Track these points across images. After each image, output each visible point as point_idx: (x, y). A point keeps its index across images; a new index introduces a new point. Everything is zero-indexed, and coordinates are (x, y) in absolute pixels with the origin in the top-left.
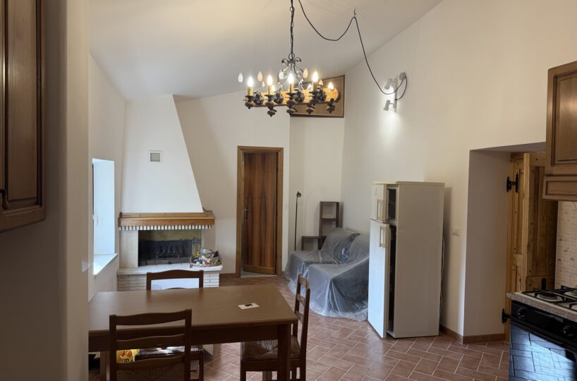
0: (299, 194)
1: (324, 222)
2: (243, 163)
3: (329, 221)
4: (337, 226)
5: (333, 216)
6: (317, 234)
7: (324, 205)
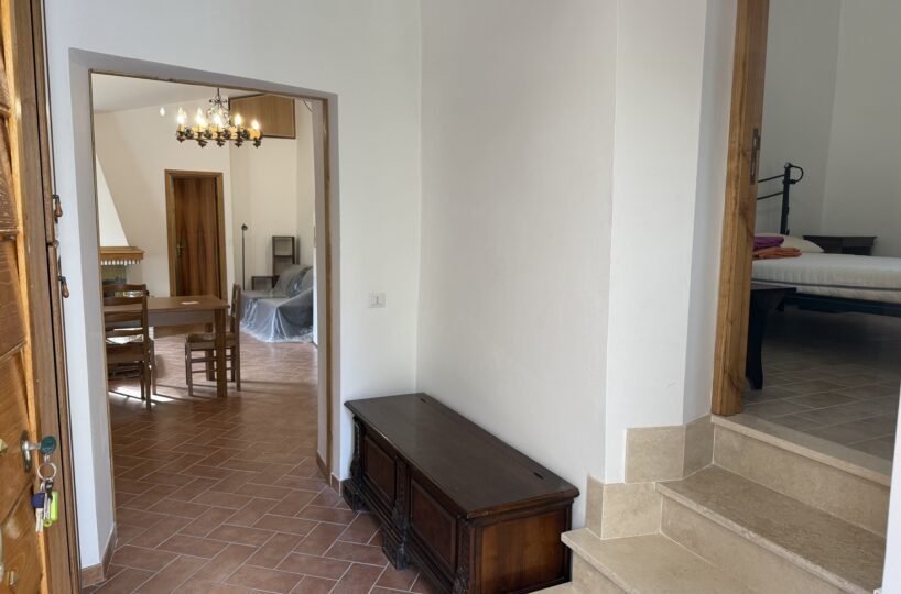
0: (244, 227)
1: (277, 259)
2: (172, 190)
3: (285, 258)
4: (294, 262)
5: (288, 252)
6: (271, 274)
7: (276, 241)
